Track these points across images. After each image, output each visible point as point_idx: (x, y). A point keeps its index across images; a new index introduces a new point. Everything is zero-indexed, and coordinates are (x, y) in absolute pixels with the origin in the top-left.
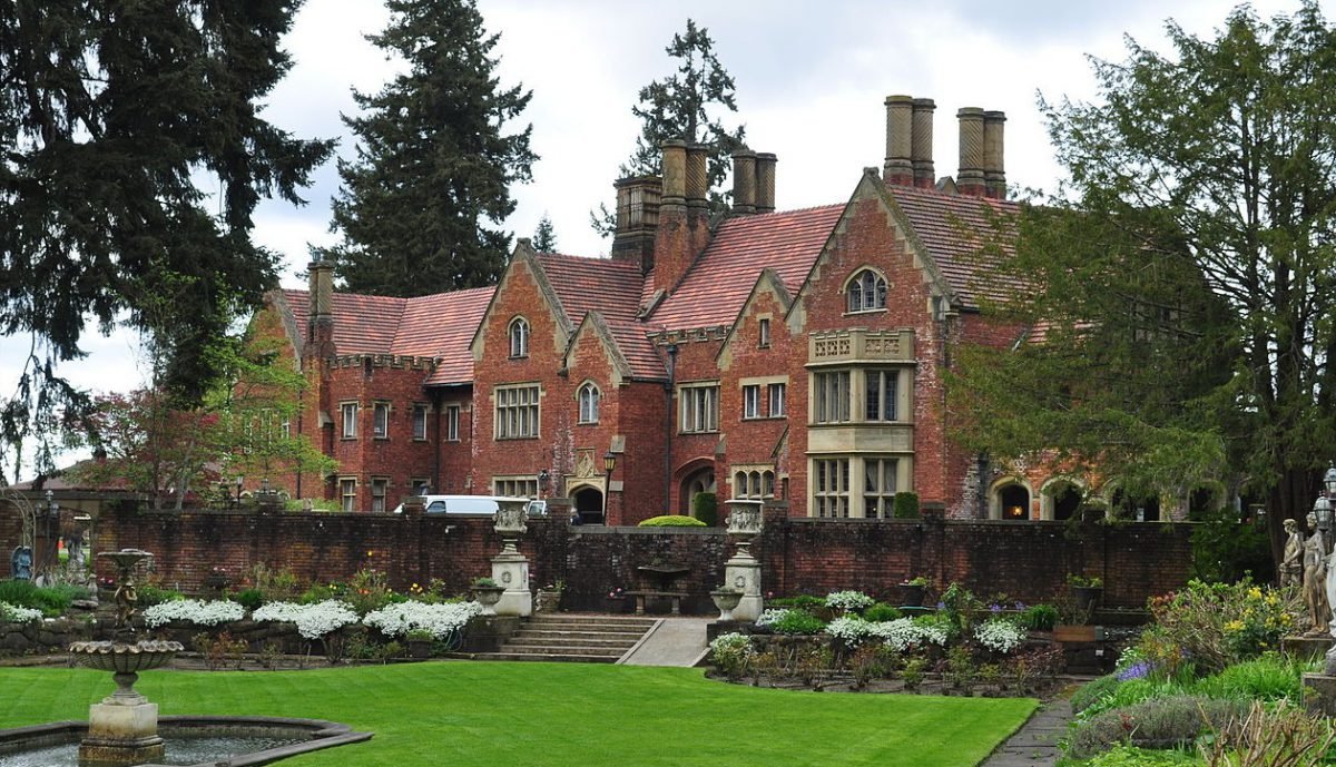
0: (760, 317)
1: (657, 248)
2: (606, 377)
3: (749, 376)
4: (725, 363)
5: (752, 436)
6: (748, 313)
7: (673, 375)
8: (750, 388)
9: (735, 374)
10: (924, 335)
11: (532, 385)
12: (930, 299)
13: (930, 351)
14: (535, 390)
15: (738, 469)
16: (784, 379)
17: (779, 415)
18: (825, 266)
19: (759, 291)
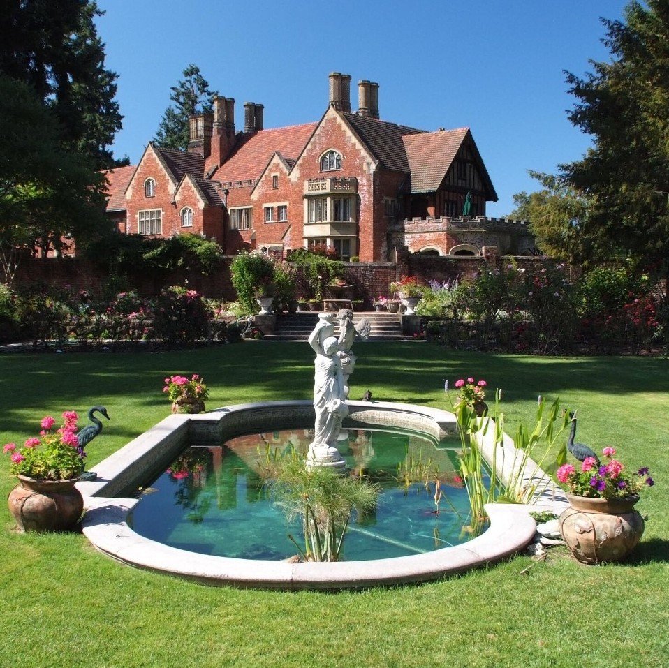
0: (273, 175)
1: (212, 146)
2: (196, 205)
3: (268, 202)
4: (255, 197)
5: (270, 231)
6: (267, 173)
7: (226, 203)
8: (268, 209)
9: (259, 203)
10: (362, 181)
11: (157, 209)
12: (365, 164)
13: (365, 188)
14: (159, 212)
15: (263, 246)
16: (286, 203)
17: (283, 220)
18: (309, 149)
19: (272, 162)
